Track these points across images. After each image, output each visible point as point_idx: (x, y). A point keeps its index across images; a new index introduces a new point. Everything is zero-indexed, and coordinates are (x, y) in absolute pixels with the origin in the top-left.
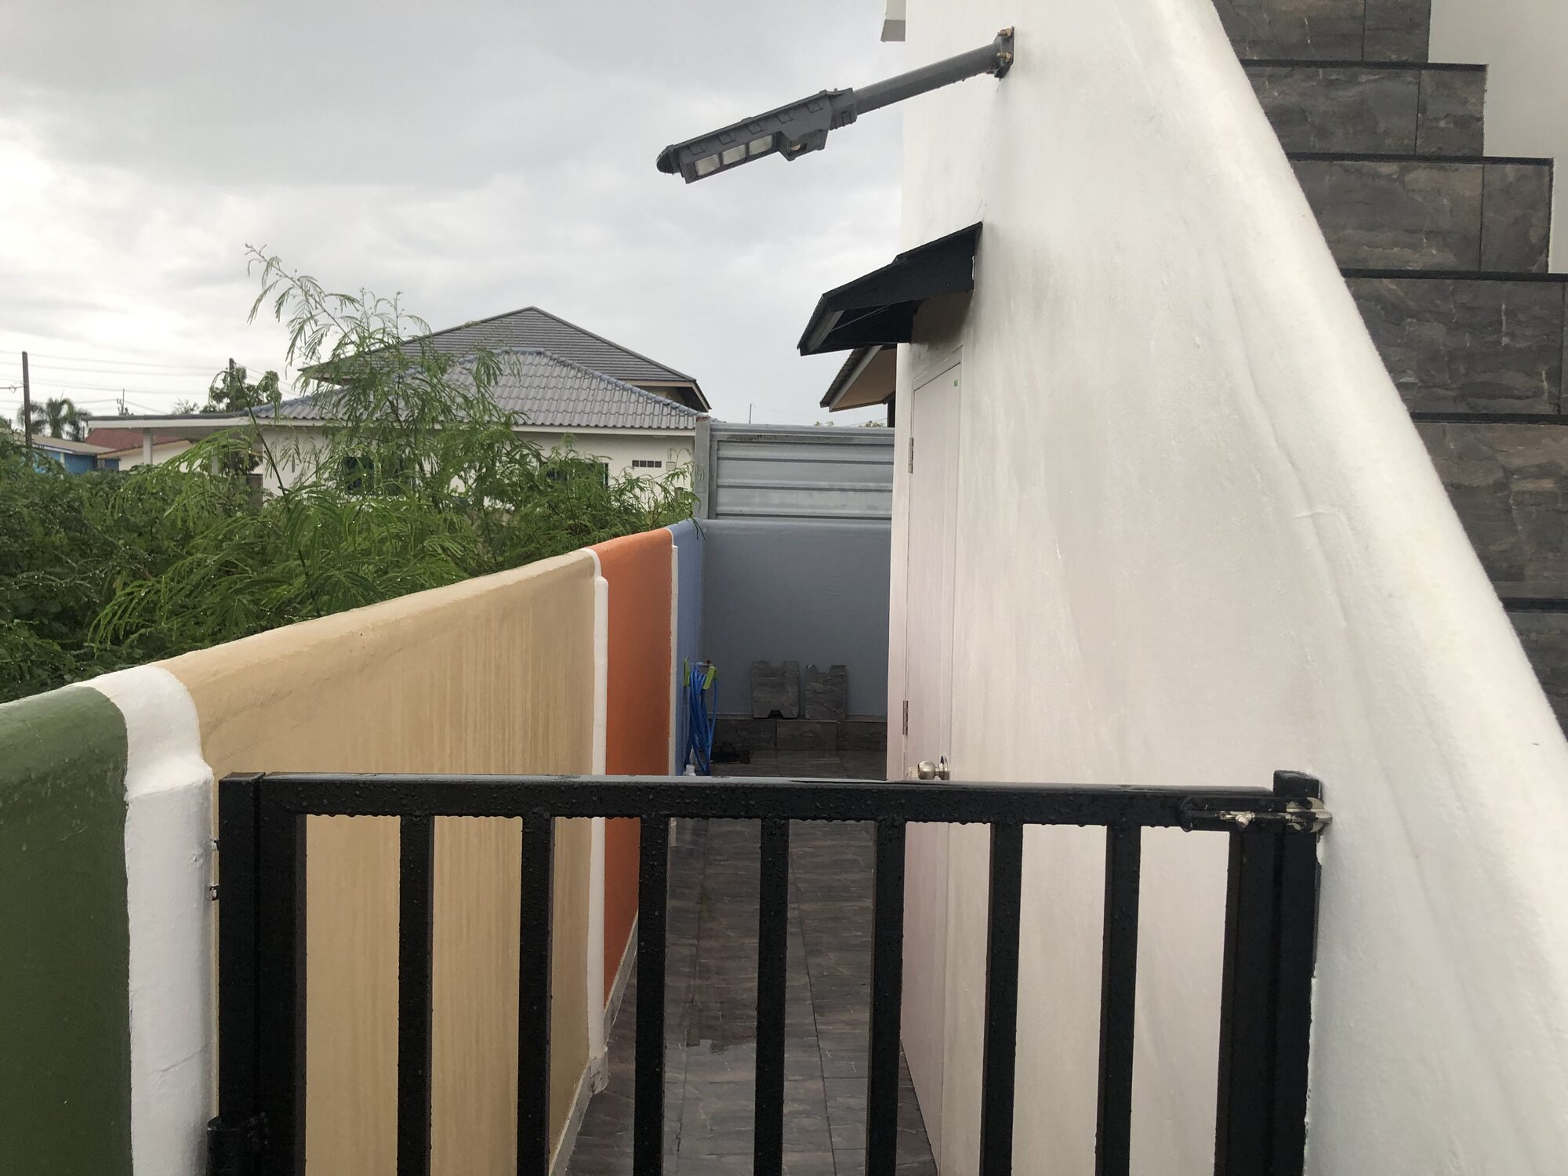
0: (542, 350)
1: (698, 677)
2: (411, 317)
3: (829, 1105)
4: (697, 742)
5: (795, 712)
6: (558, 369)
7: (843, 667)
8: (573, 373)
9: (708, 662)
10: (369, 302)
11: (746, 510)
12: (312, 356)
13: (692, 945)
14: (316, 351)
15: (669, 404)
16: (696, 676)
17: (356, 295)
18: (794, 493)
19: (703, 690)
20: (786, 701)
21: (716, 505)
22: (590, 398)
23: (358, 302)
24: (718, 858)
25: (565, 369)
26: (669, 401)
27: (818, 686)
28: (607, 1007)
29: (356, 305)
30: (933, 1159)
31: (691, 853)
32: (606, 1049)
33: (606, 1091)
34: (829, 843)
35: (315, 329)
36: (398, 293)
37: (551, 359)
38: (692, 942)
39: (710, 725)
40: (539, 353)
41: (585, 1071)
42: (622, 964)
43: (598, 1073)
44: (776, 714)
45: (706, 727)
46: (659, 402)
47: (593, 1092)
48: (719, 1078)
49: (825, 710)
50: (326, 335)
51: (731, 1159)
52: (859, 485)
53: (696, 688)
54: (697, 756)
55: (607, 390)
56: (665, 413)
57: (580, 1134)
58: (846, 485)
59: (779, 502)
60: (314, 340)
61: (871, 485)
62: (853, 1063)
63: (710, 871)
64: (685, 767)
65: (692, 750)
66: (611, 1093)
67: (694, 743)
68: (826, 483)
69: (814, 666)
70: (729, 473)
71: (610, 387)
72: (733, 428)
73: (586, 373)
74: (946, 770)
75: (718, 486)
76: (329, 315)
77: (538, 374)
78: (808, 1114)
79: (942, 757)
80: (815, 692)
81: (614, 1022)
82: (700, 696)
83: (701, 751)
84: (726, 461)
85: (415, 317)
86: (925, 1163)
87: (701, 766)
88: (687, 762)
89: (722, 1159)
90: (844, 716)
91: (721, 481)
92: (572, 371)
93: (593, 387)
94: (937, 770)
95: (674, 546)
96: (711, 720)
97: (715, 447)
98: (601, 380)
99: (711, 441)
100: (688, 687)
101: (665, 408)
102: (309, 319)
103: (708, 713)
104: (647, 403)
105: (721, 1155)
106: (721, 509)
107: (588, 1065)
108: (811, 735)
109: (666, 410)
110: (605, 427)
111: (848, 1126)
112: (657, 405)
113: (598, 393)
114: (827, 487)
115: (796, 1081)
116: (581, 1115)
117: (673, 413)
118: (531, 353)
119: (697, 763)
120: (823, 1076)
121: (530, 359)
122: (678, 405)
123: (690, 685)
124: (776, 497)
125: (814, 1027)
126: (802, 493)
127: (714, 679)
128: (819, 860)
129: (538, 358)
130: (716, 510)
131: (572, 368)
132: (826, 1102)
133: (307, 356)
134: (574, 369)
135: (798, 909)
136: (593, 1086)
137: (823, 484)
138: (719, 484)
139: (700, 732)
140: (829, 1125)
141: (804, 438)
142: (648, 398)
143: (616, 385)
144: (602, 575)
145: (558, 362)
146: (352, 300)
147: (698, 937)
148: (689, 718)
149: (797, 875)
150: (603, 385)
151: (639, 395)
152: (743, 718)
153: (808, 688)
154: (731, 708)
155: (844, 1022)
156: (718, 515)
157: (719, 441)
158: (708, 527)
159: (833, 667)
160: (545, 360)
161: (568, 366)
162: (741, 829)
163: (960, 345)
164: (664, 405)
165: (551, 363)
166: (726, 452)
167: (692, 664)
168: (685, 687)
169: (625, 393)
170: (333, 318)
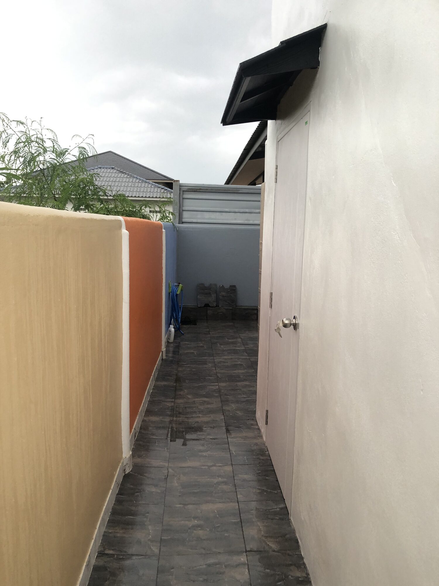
0: (114, 167)
1: (175, 289)
2: (47, 129)
3: (235, 478)
4: (175, 316)
5: (215, 304)
6: (120, 174)
7: (235, 286)
8: (126, 176)
9: (179, 283)
10: (29, 123)
11: (194, 221)
12: (5, 147)
13: (172, 402)
14: (7, 145)
15: (163, 188)
16: (174, 288)
17: (23, 120)
18: (215, 214)
19: (177, 295)
20: (211, 299)
21: (182, 219)
22: (133, 186)
23: (25, 124)
24: (184, 363)
25: (123, 174)
26: (164, 187)
27: (224, 294)
28: (131, 433)
29: (24, 125)
30: (286, 506)
31: (172, 361)
32: (131, 453)
33: (131, 473)
34: (230, 357)
35: (6, 136)
36: (41, 118)
37: (117, 170)
38: (172, 400)
39: (180, 310)
40: (113, 168)
41: (120, 464)
42: (140, 411)
43: (127, 464)
44: (207, 305)
45: (178, 310)
46: (160, 187)
47: (125, 473)
48: (184, 465)
49: (227, 303)
50: (11, 138)
51: (190, 507)
52: (242, 210)
53: (174, 293)
54: (175, 322)
55: (139, 183)
56: (162, 192)
57: (117, 494)
58: (237, 210)
59: (208, 217)
60: (6, 140)
61: (247, 210)
62: (245, 457)
63: (180, 369)
64: (169, 326)
65: (173, 320)
66: (134, 473)
67: (174, 317)
68: (229, 209)
69: (223, 286)
70: (188, 205)
71: (140, 181)
72: (189, 185)
73: (131, 176)
74: (297, 322)
75: (183, 199)
76: (13, 130)
77: (112, 176)
78: (225, 483)
79: (294, 316)
80: (223, 296)
81: (136, 438)
82: (176, 297)
83: (176, 320)
84: (185, 200)
85: (49, 129)
86: (281, 509)
87: (176, 326)
88: (170, 324)
89: (186, 507)
90: (235, 306)
91: (184, 208)
92: (126, 175)
93: (134, 181)
94: (292, 322)
95: (163, 230)
96: (180, 308)
97: (182, 194)
98: (137, 179)
99: (180, 191)
100: (171, 293)
101: (162, 190)
102: (3, 131)
103: (179, 305)
104: (155, 188)
105: (185, 505)
106: (184, 220)
107: (122, 461)
108: (222, 313)
109: (162, 191)
110: (139, 197)
111: (245, 489)
112: (159, 189)
113: (135, 184)
114: (229, 211)
115: (220, 466)
116: (118, 485)
117: (165, 192)
118: (109, 168)
119: (175, 325)
120: (232, 464)
121: (109, 170)
122: (167, 188)
123: (171, 292)
124: (207, 215)
125: (227, 440)
126: (218, 213)
127: (182, 289)
128: (226, 364)
129: (112, 170)
130: (182, 221)
131: (125, 174)
132: (234, 477)
133: (3, 147)
134: (126, 174)
135: (218, 385)
136: (125, 470)
137: (227, 210)
138: (183, 209)
139: (176, 312)
140: (236, 489)
141: (219, 190)
142: (155, 186)
143: (143, 181)
144: (126, 230)
145: (120, 172)
146: (22, 123)
147: (175, 398)
148: (171, 306)
149: (217, 371)
150: (137, 181)
151: (152, 184)
152: (194, 307)
153: (220, 294)
154: (189, 302)
155: (240, 437)
156: (183, 223)
157: (183, 191)
158: (179, 227)
159: (230, 286)
160: (115, 171)
161: (124, 173)
162: (193, 352)
163: (310, 101)
164: (162, 188)
165: (117, 172)
166: (186, 196)
167: (172, 284)
168: (169, 293)
169: (146, 184)
170: (15, 132)
